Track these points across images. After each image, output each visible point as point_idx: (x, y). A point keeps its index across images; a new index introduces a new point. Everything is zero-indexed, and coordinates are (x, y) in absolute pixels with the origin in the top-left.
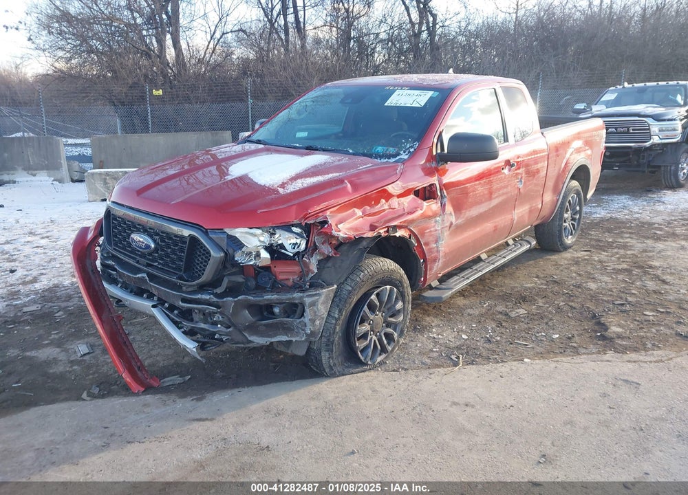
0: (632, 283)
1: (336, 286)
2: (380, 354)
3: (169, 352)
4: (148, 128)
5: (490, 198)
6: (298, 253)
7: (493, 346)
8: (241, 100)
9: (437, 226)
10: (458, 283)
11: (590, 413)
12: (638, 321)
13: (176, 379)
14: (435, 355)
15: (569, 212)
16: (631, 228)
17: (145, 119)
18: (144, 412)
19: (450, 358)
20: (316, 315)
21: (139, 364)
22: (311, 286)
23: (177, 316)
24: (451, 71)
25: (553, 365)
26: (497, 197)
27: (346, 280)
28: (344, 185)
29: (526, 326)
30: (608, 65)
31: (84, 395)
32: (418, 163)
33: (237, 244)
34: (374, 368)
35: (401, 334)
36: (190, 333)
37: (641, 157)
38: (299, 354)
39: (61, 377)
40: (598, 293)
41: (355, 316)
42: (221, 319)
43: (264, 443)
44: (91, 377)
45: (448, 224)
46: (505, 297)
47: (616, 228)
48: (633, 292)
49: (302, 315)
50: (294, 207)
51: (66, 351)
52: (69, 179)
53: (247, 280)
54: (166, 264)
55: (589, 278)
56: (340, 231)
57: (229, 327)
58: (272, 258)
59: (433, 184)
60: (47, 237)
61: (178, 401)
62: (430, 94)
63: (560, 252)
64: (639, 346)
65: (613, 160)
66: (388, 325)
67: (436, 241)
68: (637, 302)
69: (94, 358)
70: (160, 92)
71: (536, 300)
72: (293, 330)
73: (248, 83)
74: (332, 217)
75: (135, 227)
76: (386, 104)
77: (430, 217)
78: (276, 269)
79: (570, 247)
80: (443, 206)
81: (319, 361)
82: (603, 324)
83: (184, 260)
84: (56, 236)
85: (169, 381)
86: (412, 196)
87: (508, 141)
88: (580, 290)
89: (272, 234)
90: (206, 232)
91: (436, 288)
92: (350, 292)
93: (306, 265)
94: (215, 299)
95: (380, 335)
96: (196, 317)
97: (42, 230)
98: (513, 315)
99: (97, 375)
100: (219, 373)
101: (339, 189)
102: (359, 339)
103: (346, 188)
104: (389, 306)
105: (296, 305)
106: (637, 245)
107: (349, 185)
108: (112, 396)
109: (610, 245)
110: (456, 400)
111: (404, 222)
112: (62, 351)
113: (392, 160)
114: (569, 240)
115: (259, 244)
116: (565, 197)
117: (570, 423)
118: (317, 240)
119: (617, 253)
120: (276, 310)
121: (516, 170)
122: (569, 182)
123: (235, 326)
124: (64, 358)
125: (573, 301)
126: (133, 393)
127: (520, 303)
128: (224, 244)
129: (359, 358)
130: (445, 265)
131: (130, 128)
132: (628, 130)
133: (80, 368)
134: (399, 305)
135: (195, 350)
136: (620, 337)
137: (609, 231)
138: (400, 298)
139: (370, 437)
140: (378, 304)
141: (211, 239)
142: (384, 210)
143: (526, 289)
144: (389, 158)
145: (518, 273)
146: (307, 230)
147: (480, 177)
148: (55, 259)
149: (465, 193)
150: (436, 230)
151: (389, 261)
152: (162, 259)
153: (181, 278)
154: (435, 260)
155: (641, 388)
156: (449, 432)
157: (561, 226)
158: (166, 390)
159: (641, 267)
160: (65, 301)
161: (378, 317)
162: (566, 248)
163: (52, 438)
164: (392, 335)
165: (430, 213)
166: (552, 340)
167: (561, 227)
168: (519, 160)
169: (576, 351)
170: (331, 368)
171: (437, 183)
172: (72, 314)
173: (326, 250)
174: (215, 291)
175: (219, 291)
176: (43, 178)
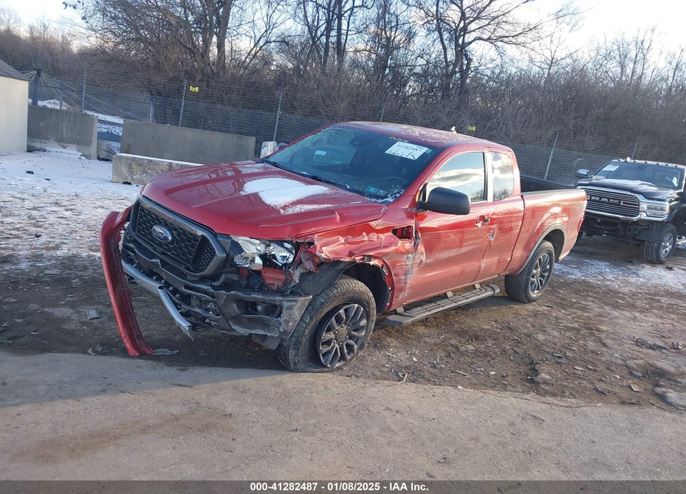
0: (576, 341)
1: (311, 297)
2: (339, 361)
3: (164, 329)
4: (178, 119)
5: (461, 246)
6: (285, 265)
7: (436, 371)
8: (271, 110)
9: (408, 261)
10: (420, 314)
11: (494, 435)
12: (567, 373)
13: (167, 352)
14: (386, 370)
15: (539, 269)
16: (597, 293)
17: (178, 112)
18: (137, 372)
19: (396, 374)
20: (291, 318)
21: (138, 333)
22: (291, 293)
23: (178, 299)
24: (453, 129)
25: (481, 395)
26: (466, 246)
27: (321, 293)
28: (334, 216)
29: (470, 360)
30: (624, 135)
31: (90, 351)
32: (400, 207)
33: (238, 248)
34: (332, 371)
35: (361, 347)
36: (185, 315)
37: (628, 230)
38: (271, 348)
39: (72, 333)
40: (544, 344)
41: (323, 325)
42: (213, 307)
43: (228, 411)
44: (96, 337)
45: (418, 261)
46: (461, 333)
47: (584, 290)
48: (574, 348)
49: (279, 316)
50: (289, 228)
51: (79, 313)
52: (96, 156)
53: (240, 279)
54: (178, 255)
55: (541, 330)
56: (322, 253)
57: (218, 315)
58: (264, 265)
59: (410, 226)
60: (71, 210)
61: (165, 368)
62: (425, 150)
63: (525, 303)
64: (559, 393)
65: (602, 227)
66: (351, 337)
67: (405, 274)
68: (573, 357)
69: (101, 322)
70: (197, 89)
71: (487, 340)
72: (270, 326)
73: (280, 95)
74: (319, 240)
75: (158, 220)
76: (386, 152)
77: (402, 253)
78: (265, 274)
79: (535, 301)
80: (416, 245)
81: (286, 356)
82: (536, 370)
83: (193, 254)
84: (79, 210)
85: (160, 352)
86: (390, 233)
87: (486, 200)
88: (528, 339)
89: (268, 246)
90: (215, 235)
91: (400, 314)
92: (322, 303)
93: (291, 275)
94: (212, 290)
95: (342, 344)
96: (193, 302)
97: (67, 202)
98: (462, 349)
99: (101, 337)
100: (202, 353)
101: (330, 218)
102: (323, 344)
103: (335, 218)
104: (354, 321)
105: (276, 307)
106: (595, 308)
107: (338, 216)
108: (113, 355)
109: (572, 305)
110: (390, 407)
111: (379, 254)
112: (75, 312)
113: (380, 201)
114: (534, 294)
115: (256, 251)
116: (536, 255)
117: (476, 439)
118: (302, 255)
119: (574, 313)
120: (259, 308)
121: (489, 225)
122: (542, 242)
123: (223, 315)
124: (76, 318)
125: (519, 347)
126: (129, 356)
127: (472, 340)
128: (228, 248)
129: (320, 360)
130: (410, 296)
131: (161, 118)
132: (619, 202)
133: (88, 329)
134: (364, 322)
135: (187, 328)
136: (546, 382)
137: (577, 292)
138: (365, 316)
139: (312, 421)
140: (345, 318)
141: (218, 241)
142: (364, 241)
143: (482, 330)
144: (378, 199)
145: (481, 315)
146: (297, 246)
147: (453, 227)
148: (76, 231)
149: (438, 238)
150: (407, 265)
151: (361, 284)
152: (175, 251)
153: (188, 269)
154: (401, 290)
155: (544, 424)
156: (376, 429)
157: (528, 280)
158: (157, 359)
159: (591, 329)
160: (81, 270)
161: (343, 330)
162: (530, 301)
163: (62, 379)
164: (353, 346)
165: (403, 250)
166: (489, 376)
167: (528, 282)
168: (494, 217)
169: (505, 388)
170: (295, 363)
171: (414, 226)
172: (87, 282)
173: (309, 265)
174: (213, 284)
175: (216, 284)
176: (73, 152)
